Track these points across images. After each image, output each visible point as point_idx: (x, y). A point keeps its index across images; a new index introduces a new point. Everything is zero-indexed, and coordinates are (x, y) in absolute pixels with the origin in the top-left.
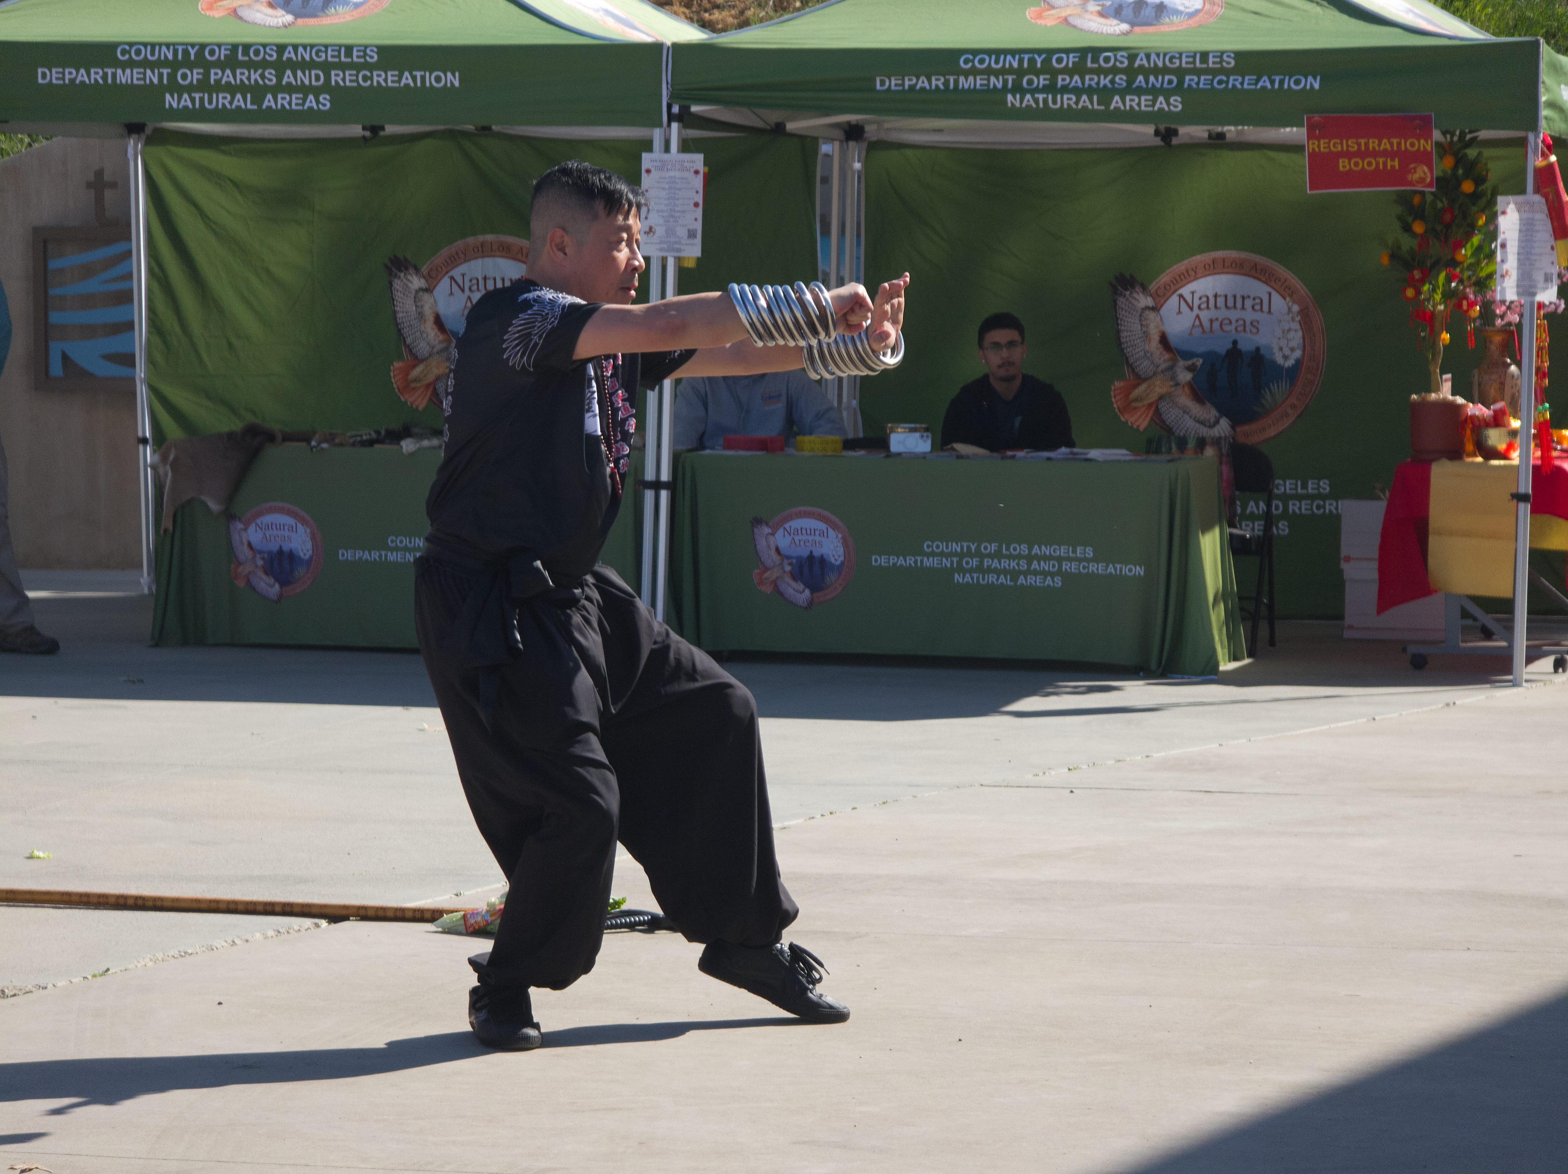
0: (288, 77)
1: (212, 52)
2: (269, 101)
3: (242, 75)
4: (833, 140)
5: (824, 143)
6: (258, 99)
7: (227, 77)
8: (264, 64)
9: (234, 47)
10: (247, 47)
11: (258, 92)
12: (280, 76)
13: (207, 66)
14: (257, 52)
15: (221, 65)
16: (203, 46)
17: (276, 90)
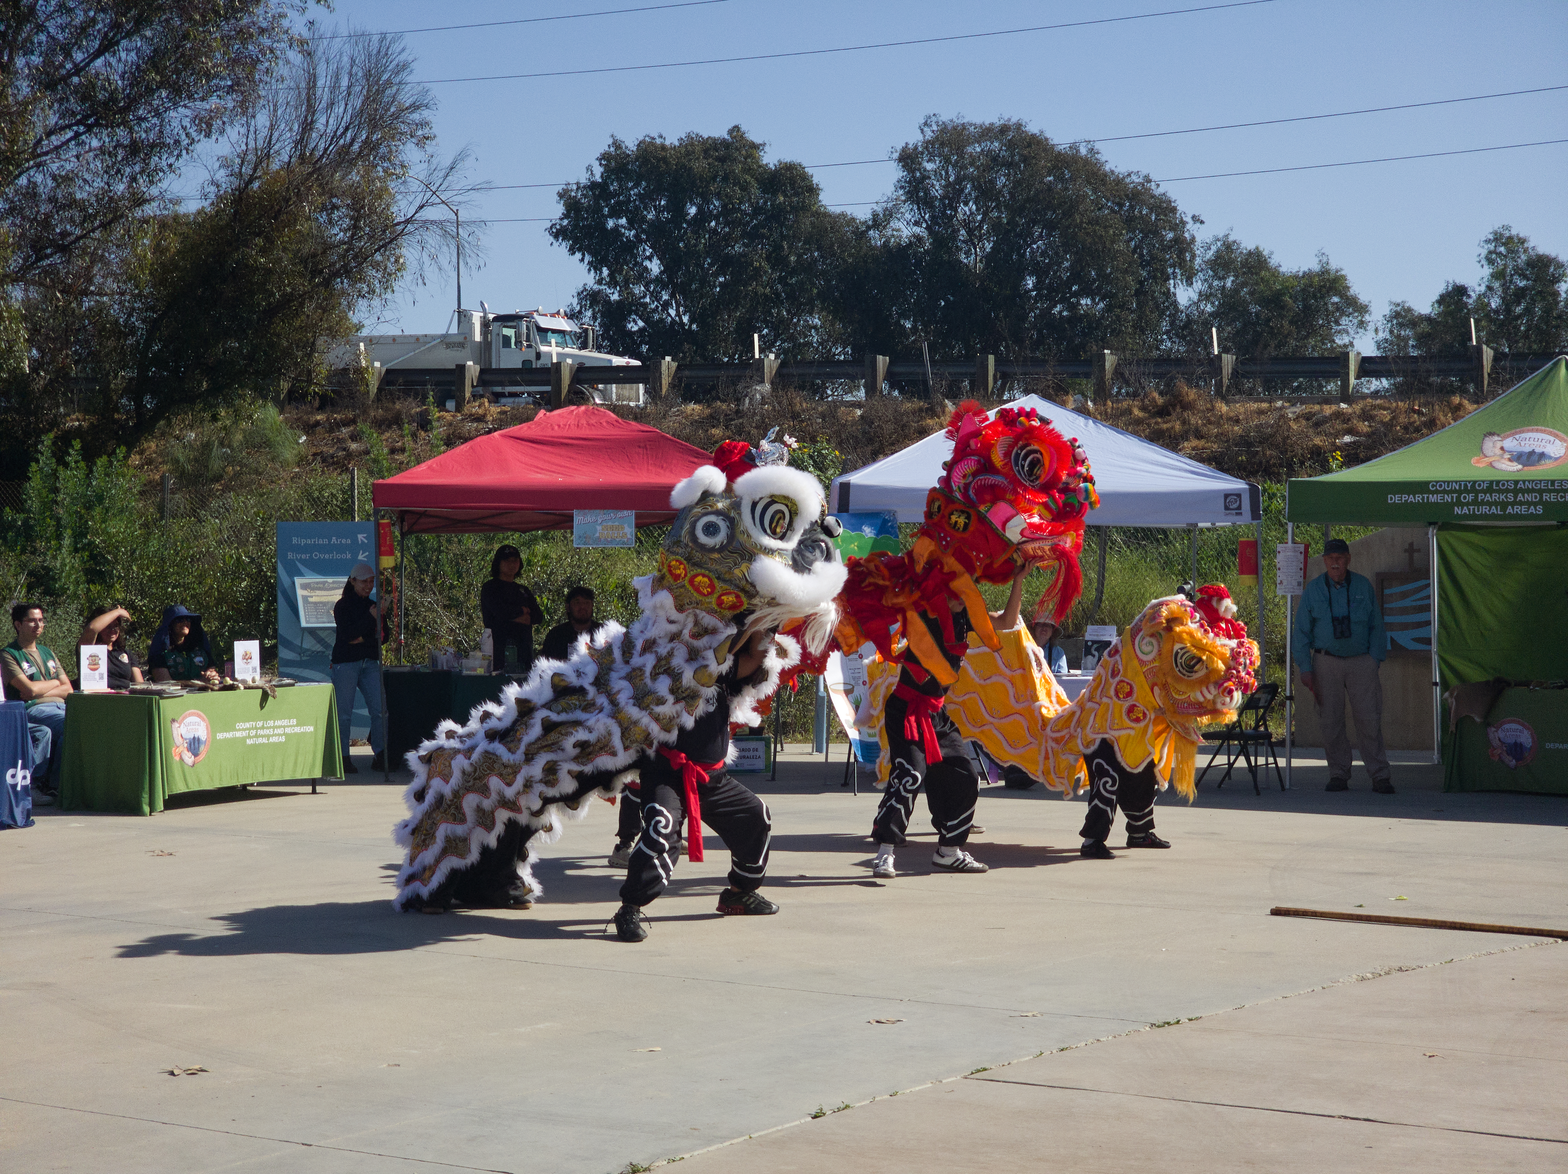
0: (1520, 497)
1: (1480, 485)
2: (1509, 510)
3: (1495, 497)
6: (1504, 509)
7: (1488, 497)
8: (1507, 491)
9: (1491, 482)
10: (1498, 482)
11: (1504, 505)
12: (1515, 497)
13: (1477, 492)
14: (1503, 485)
15: (1484, 492)
16: (1475, 482)
17: (1513, 504)
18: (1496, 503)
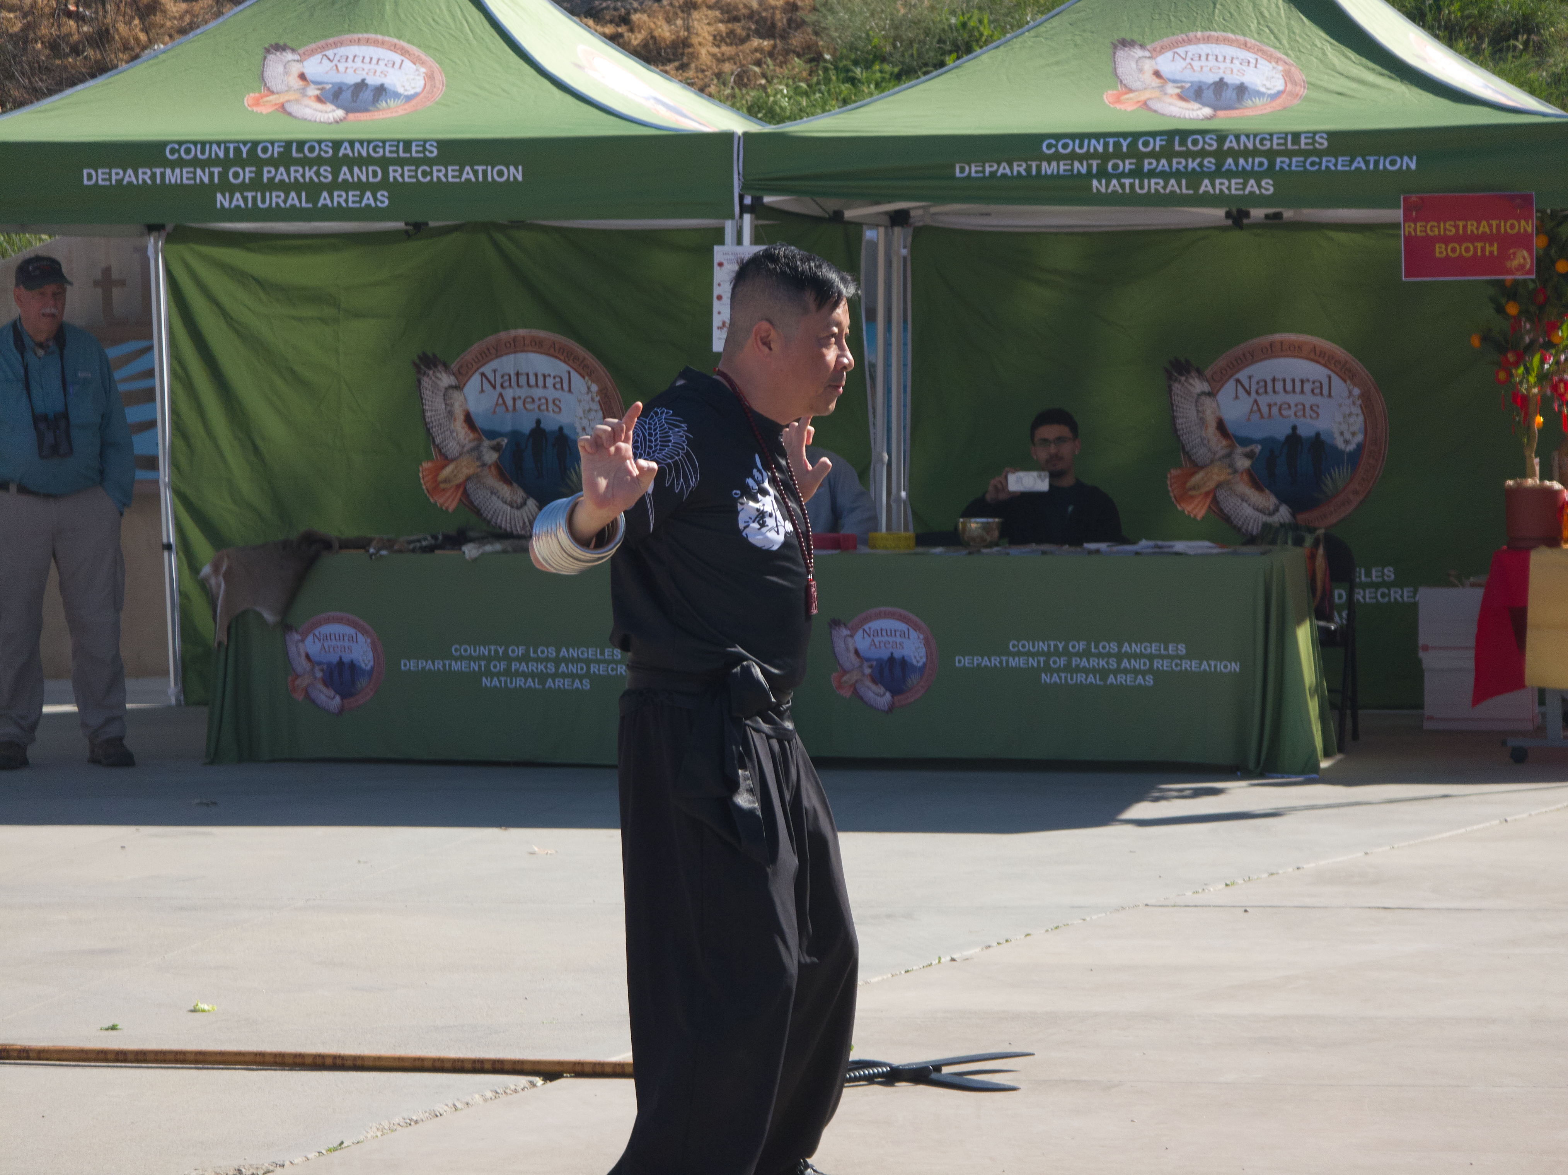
0: (344, 173)
1: (265, 150)
2: (324, 199)
3: (296, 173)
4: (878, 226)
5: (869, 229)
6: (313, 197)
7: (281, 174)
8: (319, 161)
9: (288, 144)
10: (301, 144)
11: (313, 190)
12: (336, 173)
13: (261, 164)
14: (312, 149)
15: (274, 163)
16: (255, 144)
17: (332, 187)
18: (297, 187)
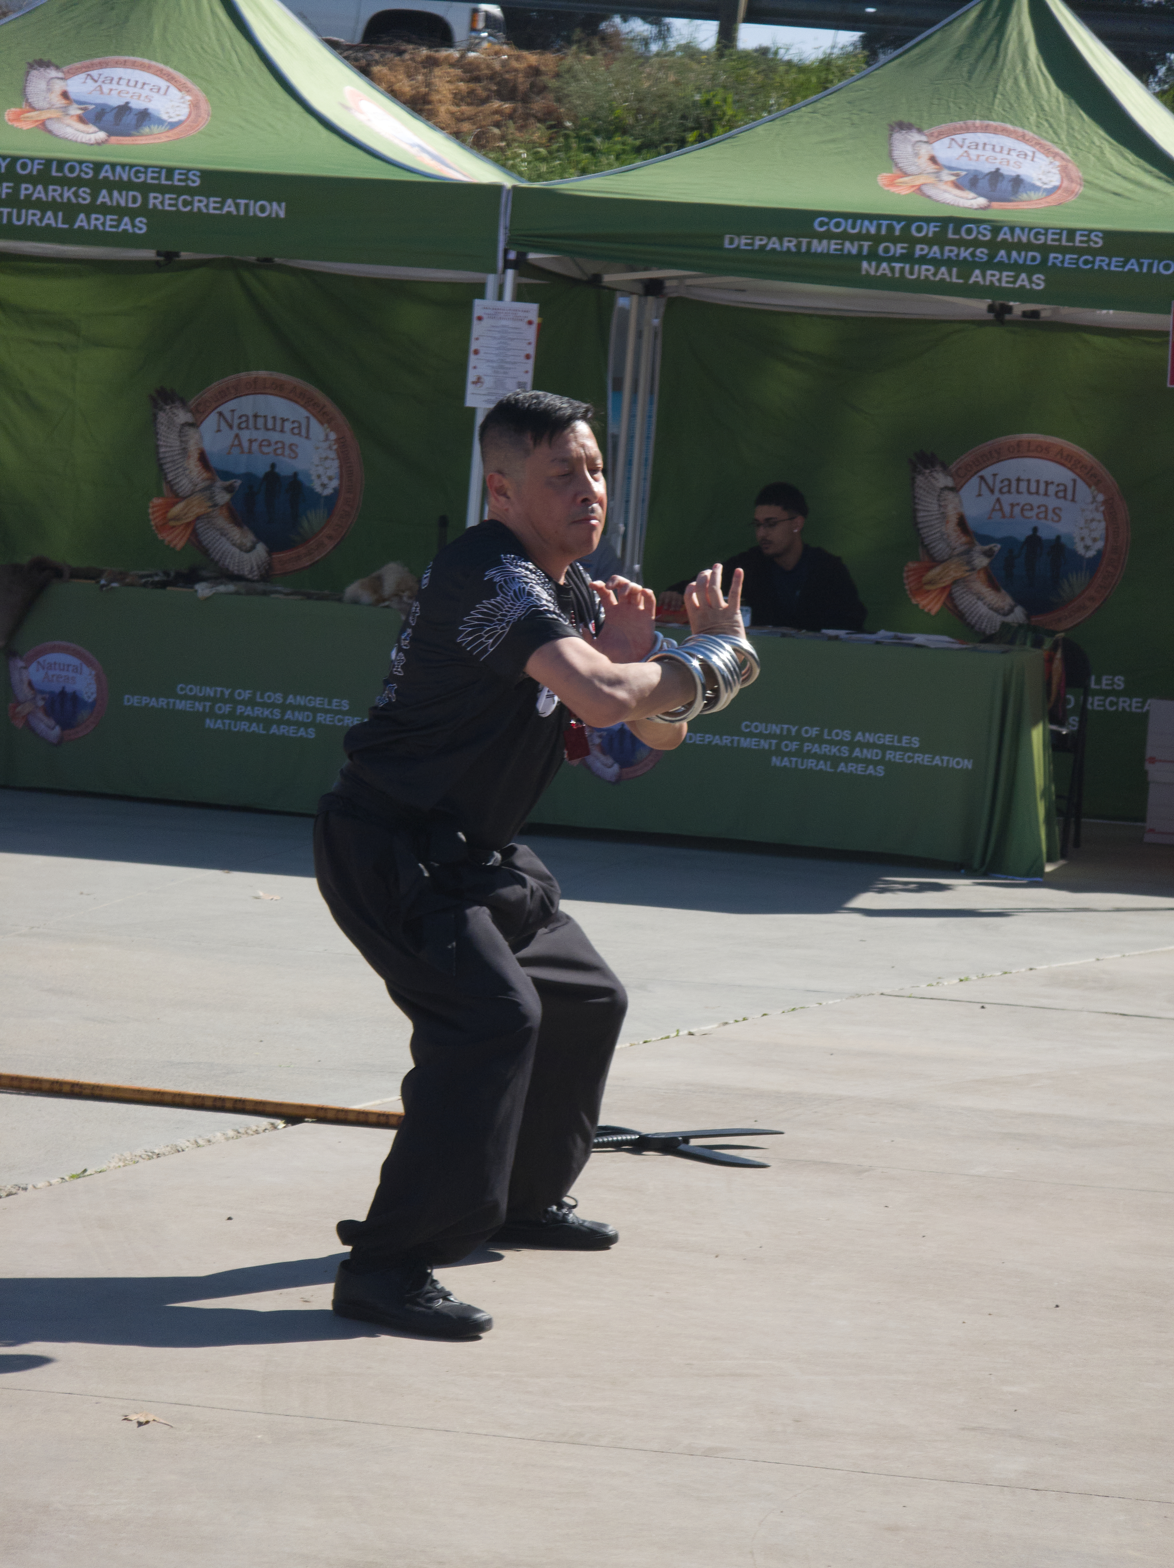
0: (103, 197)
1: (24, 166)
2: (81, 221)
3: (54, 192)
4: (632, 293)
5: (622, 296)
6: (70, 219)
7: (39, 193)
8: (79, 182)
9: (48, 162)
10: (61, 163)
11: (70, 210)
12: (95, 195)
13: (18, 180)
14: (72, 169)
15: (33, 180)
16: (15, 159)
17: (89, 210)
18: (54, 206)
